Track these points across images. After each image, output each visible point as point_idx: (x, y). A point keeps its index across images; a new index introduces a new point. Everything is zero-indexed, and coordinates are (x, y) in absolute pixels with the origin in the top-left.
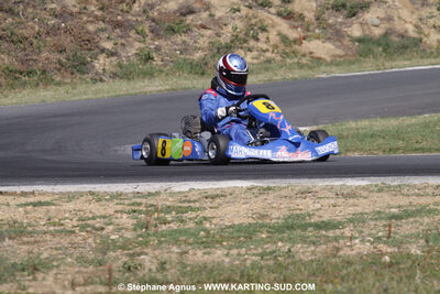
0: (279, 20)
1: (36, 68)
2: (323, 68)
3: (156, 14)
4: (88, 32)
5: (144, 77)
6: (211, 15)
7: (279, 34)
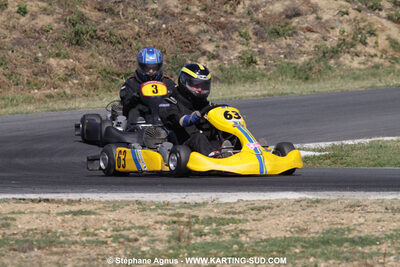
0: (389, 24)
3: (260, 15)
4: (189, 34)
5: (245, 82)
6: (318, 18)
7: (388, 38)
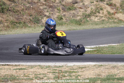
0: (107, 6)
1: (22, 21)
2: (122, 23)
3: (64, 3)
4: (40, 9)
5: (59, 25)
6: (83, 4)
7: (107, 11)
